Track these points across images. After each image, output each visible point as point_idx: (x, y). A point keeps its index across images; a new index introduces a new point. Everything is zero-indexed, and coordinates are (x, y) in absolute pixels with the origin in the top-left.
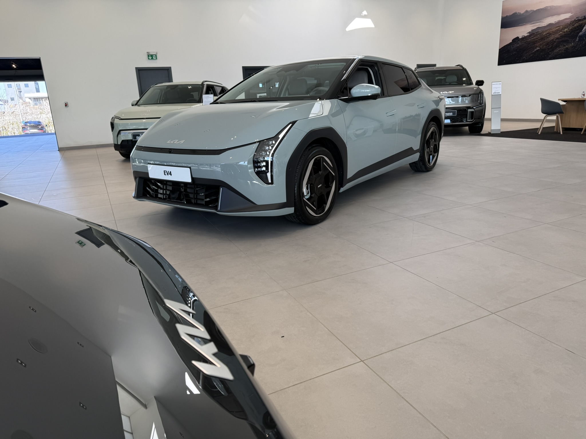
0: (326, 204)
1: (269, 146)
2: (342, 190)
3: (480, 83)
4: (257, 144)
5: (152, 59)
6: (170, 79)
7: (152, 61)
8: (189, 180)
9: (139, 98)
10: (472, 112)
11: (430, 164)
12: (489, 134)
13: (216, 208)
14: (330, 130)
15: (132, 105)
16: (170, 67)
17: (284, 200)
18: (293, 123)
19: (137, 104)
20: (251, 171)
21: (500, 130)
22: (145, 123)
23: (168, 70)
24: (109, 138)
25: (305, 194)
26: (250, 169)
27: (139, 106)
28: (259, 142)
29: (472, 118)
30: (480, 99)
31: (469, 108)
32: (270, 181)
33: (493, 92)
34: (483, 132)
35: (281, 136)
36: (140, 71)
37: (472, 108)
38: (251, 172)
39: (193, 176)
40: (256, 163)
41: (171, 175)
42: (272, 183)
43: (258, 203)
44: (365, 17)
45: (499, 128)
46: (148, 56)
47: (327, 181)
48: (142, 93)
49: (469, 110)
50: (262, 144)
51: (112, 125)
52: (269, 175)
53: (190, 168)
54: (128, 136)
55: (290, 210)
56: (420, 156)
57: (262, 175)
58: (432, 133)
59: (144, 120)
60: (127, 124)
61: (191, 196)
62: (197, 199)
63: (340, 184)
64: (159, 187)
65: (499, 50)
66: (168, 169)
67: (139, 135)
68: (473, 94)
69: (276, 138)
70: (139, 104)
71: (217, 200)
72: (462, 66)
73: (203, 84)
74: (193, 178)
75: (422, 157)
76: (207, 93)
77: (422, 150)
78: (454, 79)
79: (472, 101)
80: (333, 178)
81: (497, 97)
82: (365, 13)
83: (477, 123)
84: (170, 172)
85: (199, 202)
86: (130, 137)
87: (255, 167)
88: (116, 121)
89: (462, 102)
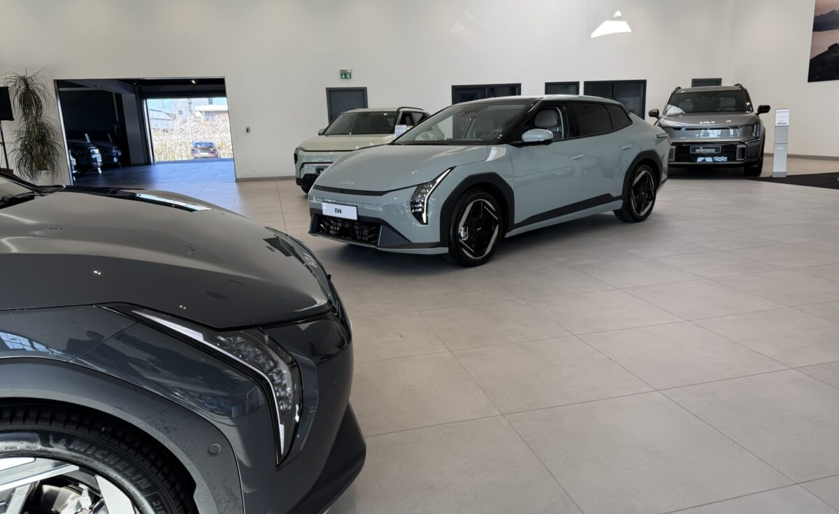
0: (487, 248)
1: (426, 189)
2: (508, 235)
3: (764, 109)
4: (417, 187)
5: (346, 77)
6: (365, 106)
7: (345, 80)
8: (355, 218)
9: (327, 125)
10: (743, 149)
11: (639, 213)
12: (771, 179)
13: (376, 244)
14: (494, 176)
15: (319, 134)
16: (366, 88)
17: (438, 239)
18: (452, 169)
19: (323, 133)
20: (408, 211)
21: (785, 173)
22: (331, 156)
23: (362, 92)
24: (291, 169)
25: (462, 235)
26: (407, 209)
27: (327, 135)
28: (418, 185)
29: (743, 157)
30: (756, 132)
31: (741, 143)
32: (425, 221)
33: (777, 122)
34: (762, 175)
35: (438, 181)
36: (331, 92)
37: (743, 143)
38: (409, 213)
39: (360, 214)
40: (413, 204)
41: (341, 212)
42: (427, 223)
43: (414, 241)
44: (618, 19)
45: (784, 170)
46: (342, 75)
47: (488, 224)
48: (332, 118)
49: (739, 146)
50: (420, 187)
51: (296, 156)
52: (424, 215)
53: (357, 207)
54: (309, 169)
55: (445, 250)
56: (624, 204)
57: (418, 216)
58: (644, 178)
59: (331, 153)
60: (312, 157)
61: (357, 232)
62: (362, 235)
63: (504, 229)
64: (332, 224)
66: (339, 207)
67: (323, 170)
68: (746, 125)
69: (433, 182)
70: (326, 133)
71: (376, 238)
72: (741, 87)
73: (398, 112)
74: (358, 216)
75: (627, 206)
76: (403, 122)
77: (626, 196)
78: (733, 102)
79: (745, 134)
80: (496, 223)
81: (783, 129)
82: (618, 14)
83: (754, 163)
84: (340, 210)
85: (363, 238)
86: (313, 172)
87: (412, 209)
88: (301, 153)
89: (733, 136)
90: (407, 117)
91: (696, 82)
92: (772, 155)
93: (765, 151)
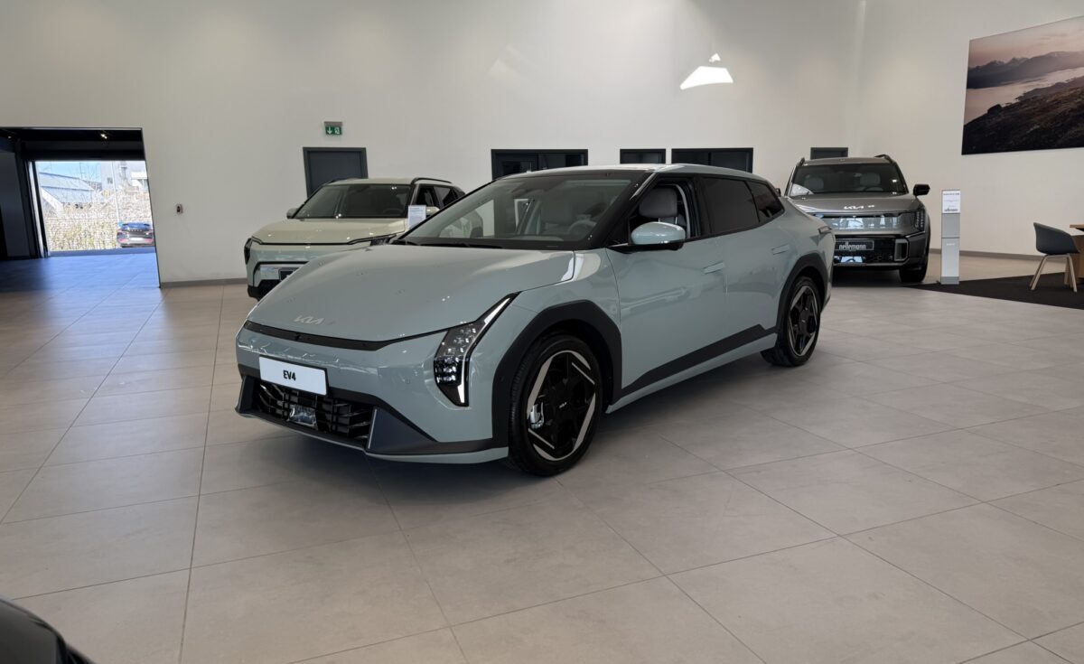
0: (576, 437)
1: (464, 337)
2: (611, 409)
3: (922, 189)
4: (445, 333)
5: (333, 133)
6: (364, 174)
7: (334, 137)
8: (323, 391)
9: (306, 199)
10: (904, 246)
11: (799, 353)
12: (938, 287)
13: (365, 447)
14: (587, 306)
15: (289, 217)
16: (364, 149)
17: (489, 435)
18: (513, 297)
19: (294, 216)
20: (430, 381)
21: (958, 278)
23: (359, 154)
25: (533, 420)
26: (427, 377)
27: (302, 218)
28: (448, 329)
29: (903, 257)
30: (920, 222)
31: (898, 236)
32: (462, 400)
33: (945, 207)
34: (926, 281)
35: (487, 320)
36: (311, 155)
37: (904, 237)
38: (430, 384)
39: (331, 385)
40: (439, 366)
41: (295, 379)
42: (466, 404)
43: (440, 438)
44: (716, 64)
45: (956, 274)
46: (327, 129)
47: (579, 395)
48: (311, 190)
49: (898, 241)
50: (452, 333)
51: (247, 251)
52: (461, 388)
53: (325, 370)
54: (268, 273)
55: (502, 453)
56: (779, 339)
57: (448, 390)
58: (805, 295)
60: (276, 253)
61: (329, 417)
62: (337, 423)
63: (607, 398)
64: (280, 398)
65: (965, 126)
66: (291, 368)
68: (906, 212)
69: (480, 321)
70: (298, 215)
71: (366, 430)
72: (888, 158)
73: (413, 184)
74: (329, 388)
75: (782, 341)
76: (420, 201)
77: (781, 329)
78: (876, 179)
79: (904, 223)
80: (592, 389)
81: (951, 218)
82: (716, 57)
83: (916, 265)
84: (294, 374)
85: (341, 429)
86: (276, 276)
87: (436, 375)
88: (255, 246)
89: (883, 227)
90: (426, 194)
91: (816, 153)
92: (939, 252)
93: (932, 246)
